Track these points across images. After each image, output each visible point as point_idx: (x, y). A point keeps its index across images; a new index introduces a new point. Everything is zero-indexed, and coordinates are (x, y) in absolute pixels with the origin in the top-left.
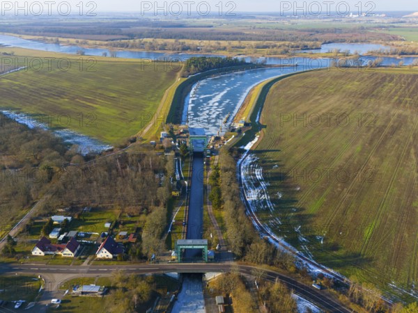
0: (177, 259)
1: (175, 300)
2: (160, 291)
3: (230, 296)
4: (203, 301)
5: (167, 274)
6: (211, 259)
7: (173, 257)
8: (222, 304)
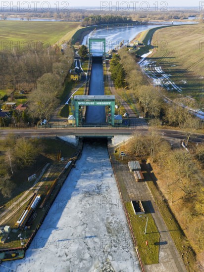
0: (76, 123)
1: (72, 166)
2: (52, 157)
3: (148, 162)
4: (110, 169)
6: (119, 124)
7: (70, 122)
8: (138, 170)
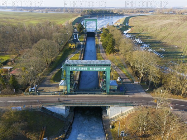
0: (67, 90)
5: (49, 108)
7: (62, 88)
